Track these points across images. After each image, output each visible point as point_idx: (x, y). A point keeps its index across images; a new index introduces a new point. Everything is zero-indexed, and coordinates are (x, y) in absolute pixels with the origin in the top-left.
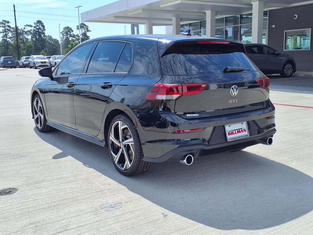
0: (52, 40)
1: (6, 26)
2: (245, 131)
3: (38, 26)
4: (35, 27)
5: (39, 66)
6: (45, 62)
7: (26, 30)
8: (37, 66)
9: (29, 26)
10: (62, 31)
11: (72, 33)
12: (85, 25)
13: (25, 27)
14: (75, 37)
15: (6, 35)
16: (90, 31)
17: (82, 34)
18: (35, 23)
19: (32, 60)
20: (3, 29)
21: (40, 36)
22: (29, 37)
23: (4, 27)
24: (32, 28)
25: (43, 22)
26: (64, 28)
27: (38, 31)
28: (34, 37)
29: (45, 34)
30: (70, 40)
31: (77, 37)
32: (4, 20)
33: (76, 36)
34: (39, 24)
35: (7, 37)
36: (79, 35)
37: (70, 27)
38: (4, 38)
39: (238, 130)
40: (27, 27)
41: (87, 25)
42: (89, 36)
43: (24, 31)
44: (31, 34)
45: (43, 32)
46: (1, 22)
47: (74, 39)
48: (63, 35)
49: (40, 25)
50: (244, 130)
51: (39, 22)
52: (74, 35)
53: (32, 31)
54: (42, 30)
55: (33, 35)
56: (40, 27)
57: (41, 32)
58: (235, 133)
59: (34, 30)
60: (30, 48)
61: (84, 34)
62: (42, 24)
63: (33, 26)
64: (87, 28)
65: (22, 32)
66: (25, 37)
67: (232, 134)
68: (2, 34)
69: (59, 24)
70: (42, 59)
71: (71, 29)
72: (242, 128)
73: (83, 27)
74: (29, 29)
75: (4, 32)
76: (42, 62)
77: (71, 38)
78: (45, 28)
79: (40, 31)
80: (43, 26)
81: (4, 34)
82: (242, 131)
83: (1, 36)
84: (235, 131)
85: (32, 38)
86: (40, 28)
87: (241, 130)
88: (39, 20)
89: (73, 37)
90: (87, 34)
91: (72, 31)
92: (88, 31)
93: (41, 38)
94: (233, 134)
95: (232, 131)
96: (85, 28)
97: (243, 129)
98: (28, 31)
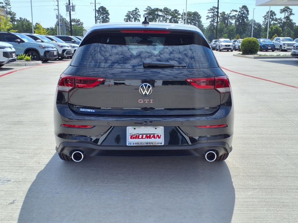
0: (255, 24)
1: (215, 12)
2: (159, 138)
3: (242, 11)
4: (239, 12)
5: (223, 49)
6: (229, 46)
7: (231, 15)
8: (221, 48)
9: (234, 11)
10: (265, 15)
11: (274, 17)
12: (289, 9)
13: (231, 12)
14: (277, 21)
15: (214, 20)
16: (294, 14)
17: (285, 18)
18: (240, 8)
19: (219, 44)
20: (212, 14)
21: (243, 20)
22: (233, 22)
23: (213, 13)
24: (237, 13)
25: (247, 7)
26: (267, 12)
27: (242, 16)
28: (237, 22)
29: (248, 18)
30: (271, 23)
31: (279, 21)
32: (214, 6)
33: (279, 19)
34: (243, 9)
35: (214, 22)
36: (282, 19)
37: (273, 11)
38: (212, 23)
39: (148, 135)
40: (233, 12)
41: (291, 8)
42: (292, 19)
43: (230, 16)
44: (236, 18)
45: (246, 16)
46: (212, 8)
47: (276, 22)
48: (265, 19)
49: (245, 10)
50: (158, 136)
51: (245, 7)
52: (277, 19)
53: (236, 16)
54: (246, 15)
55: (237, 20)
56: (245, 11)
57: (244, 17)
58: (142, 138)
59: (238, 15)
60: (231, 32)
61: (287, 18)
62: (247, 8)
63: (238, 11)
64: (291, 12)
65: (227, 17)
66: (230, 21)
67: (136, 138)
68: (211, 19)
69: (254, 9)
70: (227, 42)
71: (274, 13)
72: (155, 134)
73: (286, 10)
74: (234, 13)
75: (212, 17)
76: (226, 46)
77: (273, 21)
78: (249, 13)
79: (244, 15)
80: (248, 11)
81: (212, 19)
82: (154, 137)
83: (210, 21)
84: (142, 136)
85: (235, 22)
86: (244, 13)
87: (152, 135)
88: (244, 5)
89: (275, 20)
90: (290, 17)
91: (275, 15)
92: (291, 14)
93: (244, 22)
94: (138, 138)
95: (137, 135)
96: (289, 12)
97: (156, 136)
98: (233, 16)
